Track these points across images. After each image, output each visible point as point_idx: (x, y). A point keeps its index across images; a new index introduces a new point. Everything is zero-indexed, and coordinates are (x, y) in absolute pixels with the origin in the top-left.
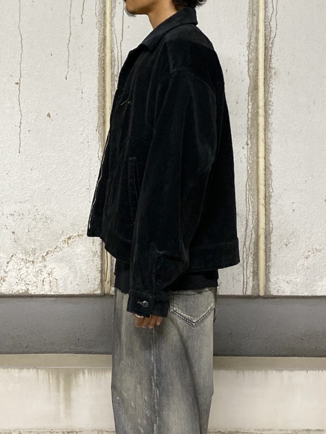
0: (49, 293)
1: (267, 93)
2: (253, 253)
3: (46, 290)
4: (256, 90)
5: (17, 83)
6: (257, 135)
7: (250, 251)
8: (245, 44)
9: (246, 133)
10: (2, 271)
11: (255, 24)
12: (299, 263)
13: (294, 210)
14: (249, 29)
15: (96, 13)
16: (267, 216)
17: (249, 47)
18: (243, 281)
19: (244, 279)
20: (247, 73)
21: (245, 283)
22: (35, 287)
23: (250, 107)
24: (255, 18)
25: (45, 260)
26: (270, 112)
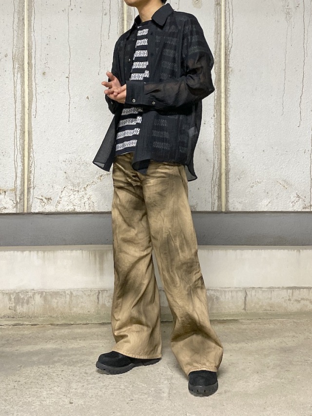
0: (88, 211)
1: (226, 83)
2: (218, 184)
3: (86, 209)
5: (67, 77)
6: (221, 110)
7: (216, 183)
9: (213, 108)
10: (58, 197)
11: (219, 39)
12: (247, 191)
13: (243, 157)
16: (227, 161)
17: (215, 54)
18: (212, 202)
20: (214, 71)
21: (213, 204)
22: (79, 207)
23: (216, 92)
24: (219, 36)
25: (86, 190)
26: (228, 95)
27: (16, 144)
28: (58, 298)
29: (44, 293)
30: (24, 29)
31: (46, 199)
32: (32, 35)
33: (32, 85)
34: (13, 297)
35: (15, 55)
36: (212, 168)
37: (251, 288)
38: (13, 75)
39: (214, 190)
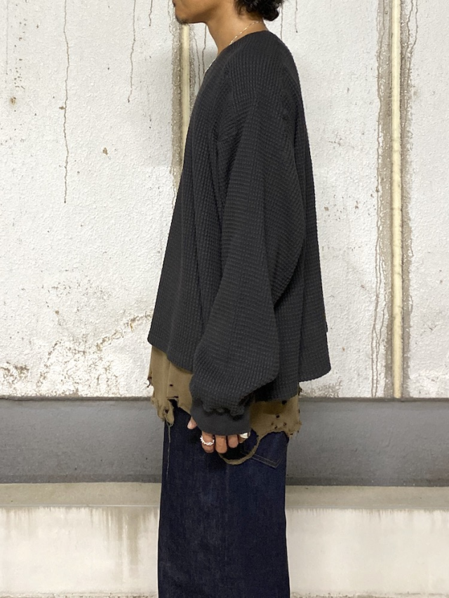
0: (106, 395)
1: (404, 121)
2: (386, 340)
3: (102, 390)
4: (389, 115)
5: (62, 108)
6: (391, 178)
7: (382, 337)
8: (374, 53)
9: (376, 175)
10: (42, 365)
11: (387, 25)
13: (441, 282)
14: (379, 33)
15: (169, 12)
16: (405, 289)
17: (379, 57)
18: (373, 379)
19: (373, 376)
20: (377, 93)
21: (375, 381)
22: (87, 387)
23: (381, 140)
24: (388, 18)
25: (100, 350)
26: (408, 146)
31: (16, 368)
36: (374, 305)
39: (378, 352)
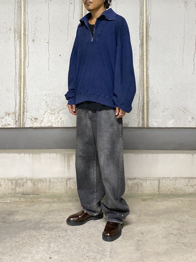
0: (60, 127)
1: (147, 46)
3: (59, 125)
4: (143, 45)
5: (48, 43)
6: (143, 63)
7: (141, 109)
8: (138, 27)
9: (139, 62)
10: (42, 118)
11: (142, 18)
12: (160, 114)
13: (158, 93)
14: (140, 20)
15: (79, 15)
16: (147, 95)
17: (140, 28)
19: (138, 121)
20: (139, 38)
22: (55, 124)
23: (140, 52)
25: (59, 113)
26: (148, 54)
27: (16, 84)
28: (42, 183)
29: (33, 180)
30: (21, 13)
31: (34, 119)
32: (26, 16)
33: (26, 47)
34: (14, 182)
35: (16, 29)
36: (138, 100)
37: (162, 178)
38: (14, 42)
39: (139, 114)
